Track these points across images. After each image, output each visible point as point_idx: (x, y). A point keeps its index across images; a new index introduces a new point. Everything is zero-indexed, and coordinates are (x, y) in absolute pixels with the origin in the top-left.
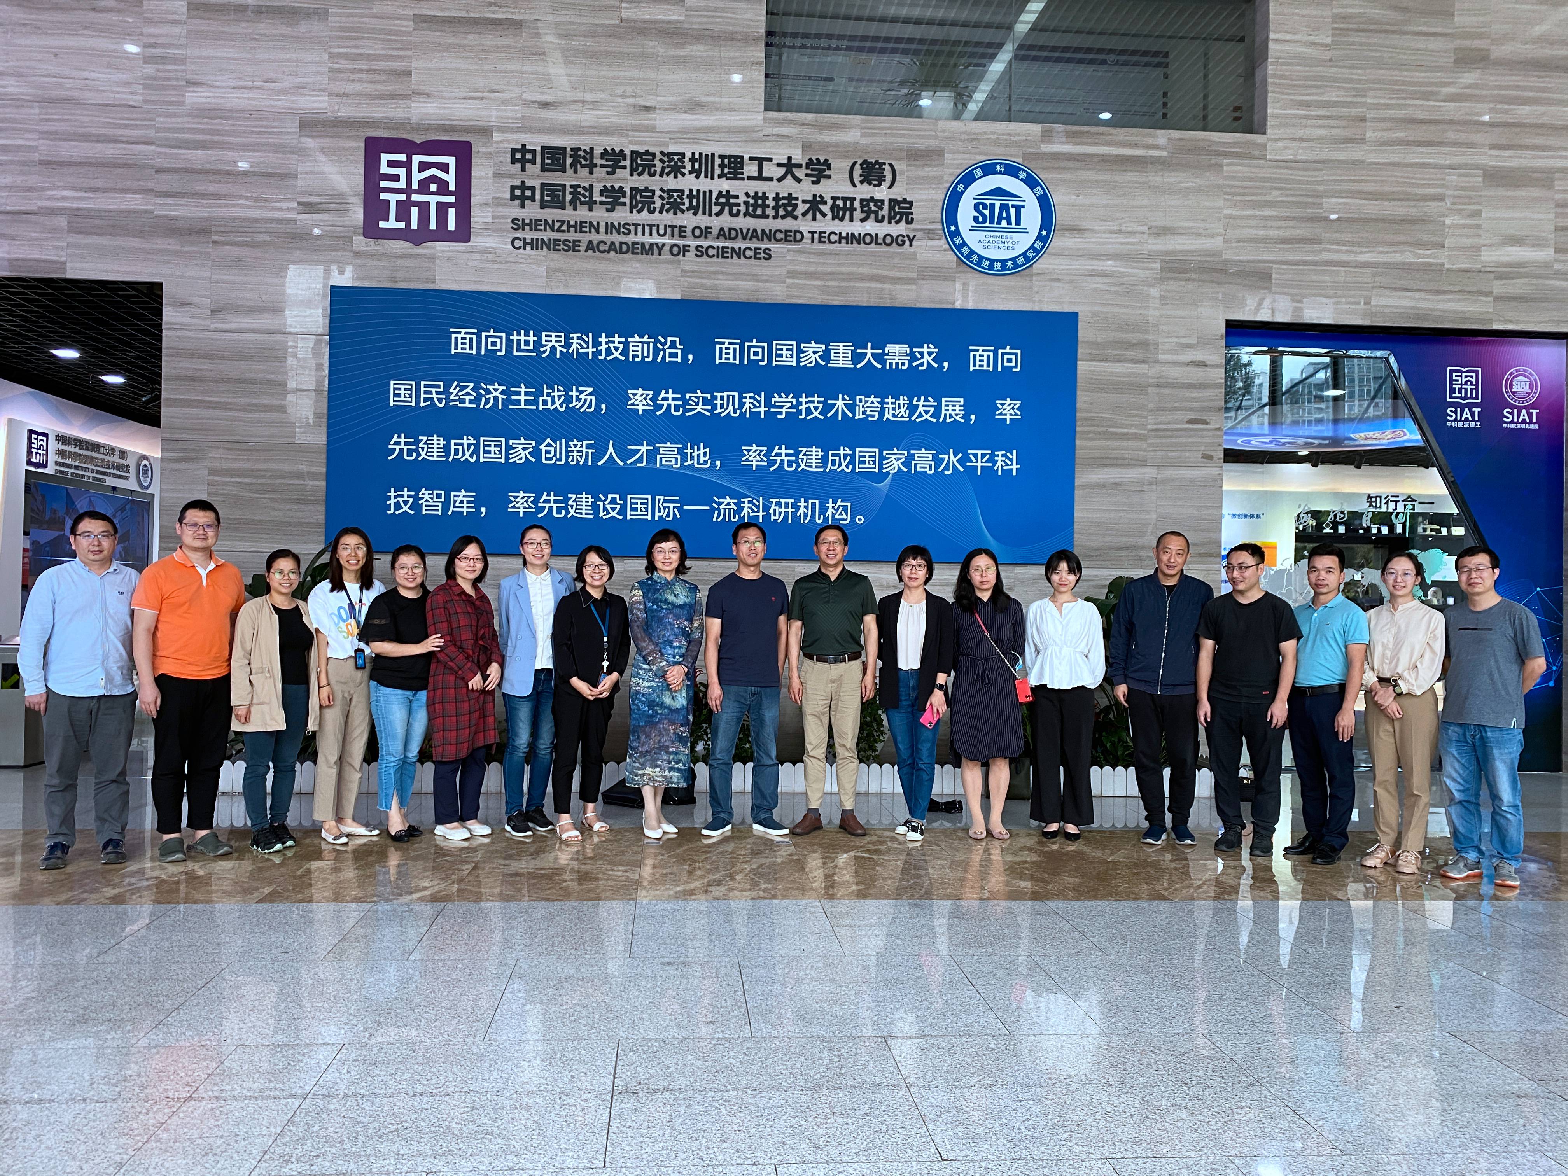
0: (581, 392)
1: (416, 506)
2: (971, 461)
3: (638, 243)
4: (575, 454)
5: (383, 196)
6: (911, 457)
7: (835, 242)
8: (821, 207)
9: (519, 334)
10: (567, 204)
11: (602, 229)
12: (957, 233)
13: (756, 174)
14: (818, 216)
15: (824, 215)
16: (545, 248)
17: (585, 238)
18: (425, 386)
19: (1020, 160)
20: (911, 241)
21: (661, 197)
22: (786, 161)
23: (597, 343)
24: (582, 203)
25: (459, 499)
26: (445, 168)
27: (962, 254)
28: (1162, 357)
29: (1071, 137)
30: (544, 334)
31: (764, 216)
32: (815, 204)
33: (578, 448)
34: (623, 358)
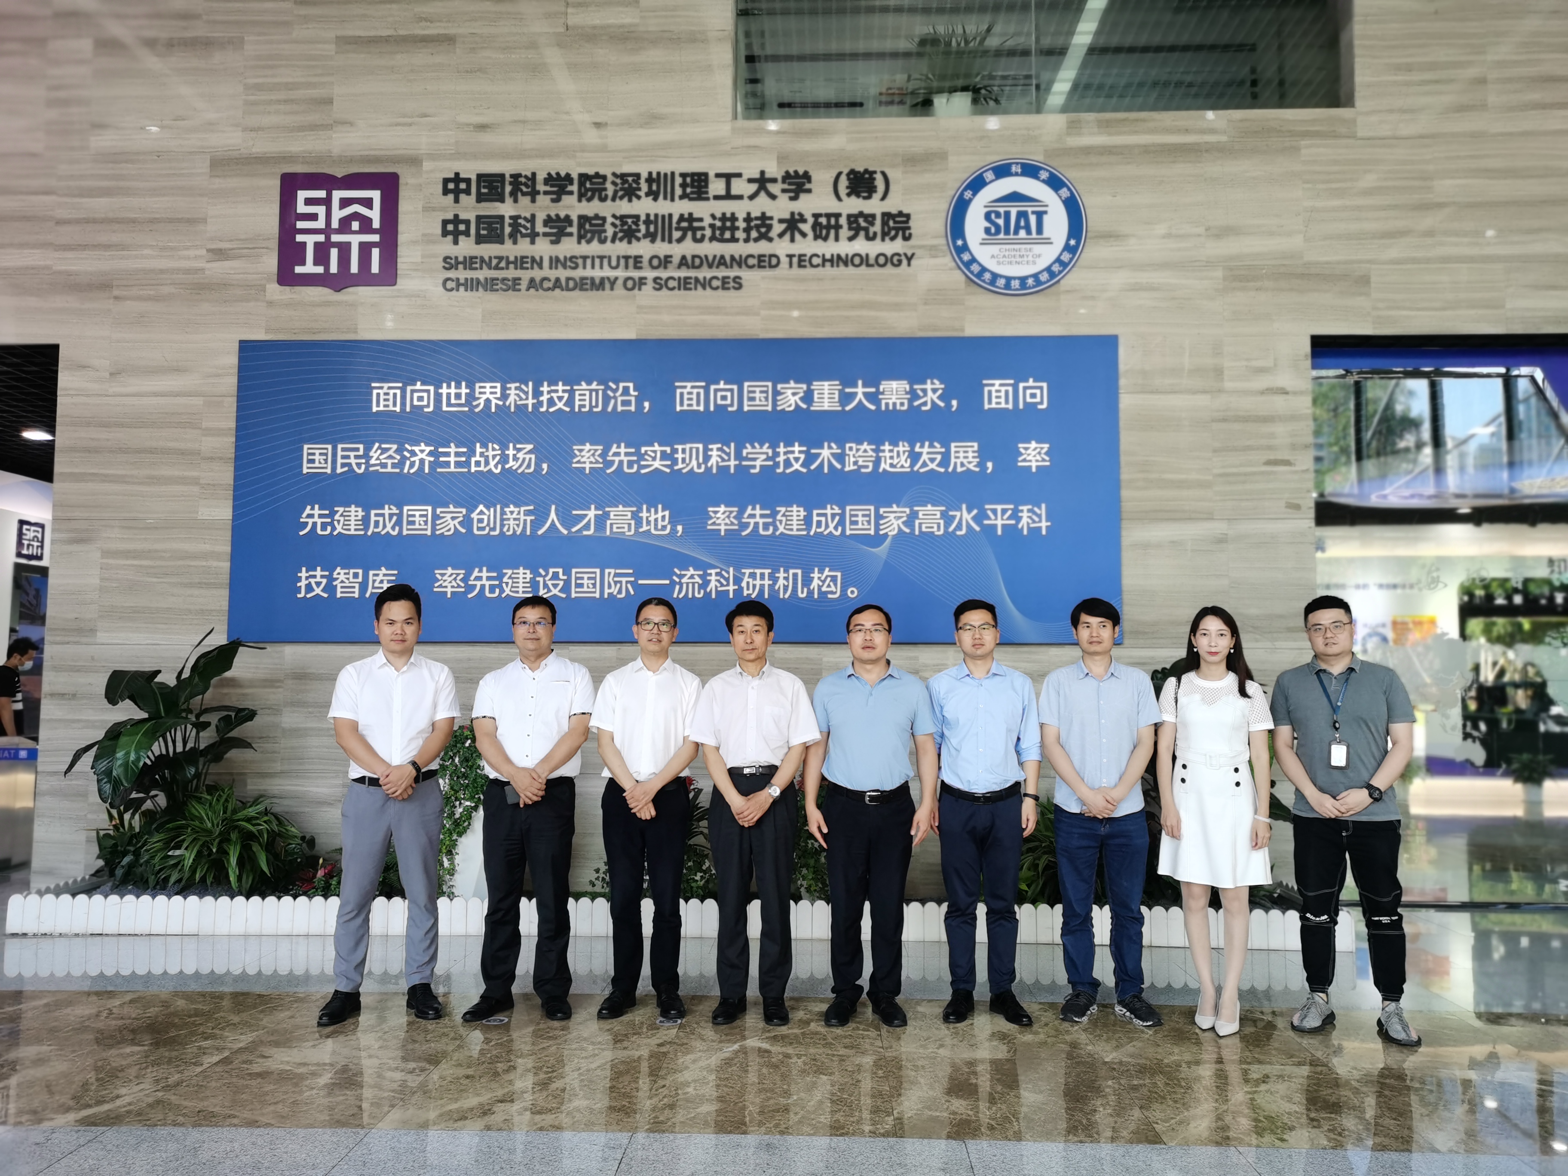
0: (519, 450)
1: (330, 588)
2: (989, 518)
3: (586, 278)
4: (512, 522)
5: (299, 238)
6: (913, 516)
7: (818, 266)
8: (801, 226)
9: (449, 387)
10: (506, 237)
11: (546, 263)
12: (965, 248)
13: (723, 192)
14: (797, 236)
15: (804, 235)
16: (480, 289)
17: (525, 275)
18: (343, 450)
19: (1041, 158)
20: (909, 259)
21: (613, 225)
22: (758, 176)
23: (537, 393)
24: (524, 236)
25: (378, 579)
26: (368, 203)
27: (972, 272)
28: (1228, 385)
29: (1105, 126)
30: (478, 385)
31: (734, 240)
32: (793, 224)
33: (514, 516)
34: (567, 409)
